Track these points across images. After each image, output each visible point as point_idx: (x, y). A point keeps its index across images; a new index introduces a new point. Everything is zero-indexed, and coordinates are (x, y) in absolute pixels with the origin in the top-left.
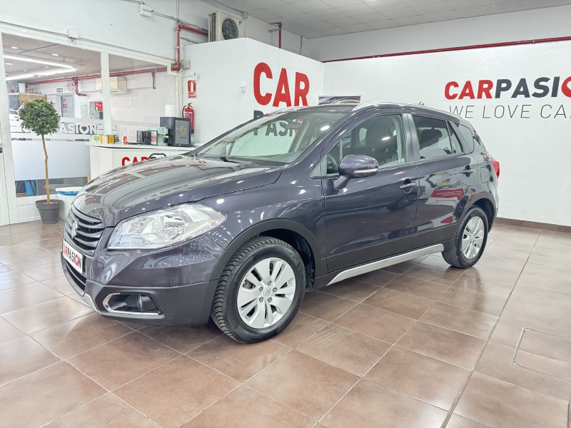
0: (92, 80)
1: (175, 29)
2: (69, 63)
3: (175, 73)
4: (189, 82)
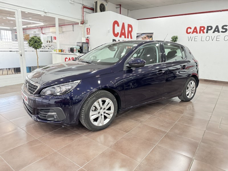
1: (82, 8)
3: (82, 25)
4: (87, 28)
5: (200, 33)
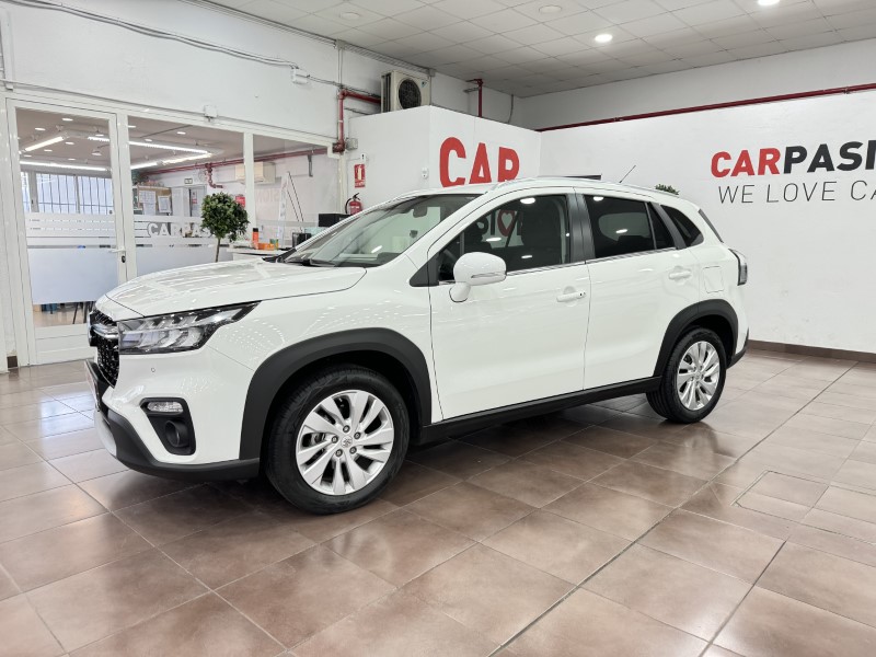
0: (232, 166)
1: (338, 98)
2: (202, 147)
3: (337, 156)
4: (356, 167)
5: (761, 172)
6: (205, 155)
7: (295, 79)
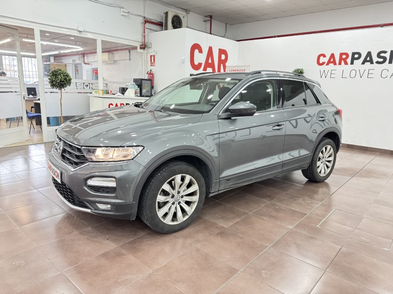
0: (93, 54)
1: (143, 23)
3: (142, 51)
4: (151, 56)
5: (340, 64)
6: (80, 49)
7: (122, 13)
